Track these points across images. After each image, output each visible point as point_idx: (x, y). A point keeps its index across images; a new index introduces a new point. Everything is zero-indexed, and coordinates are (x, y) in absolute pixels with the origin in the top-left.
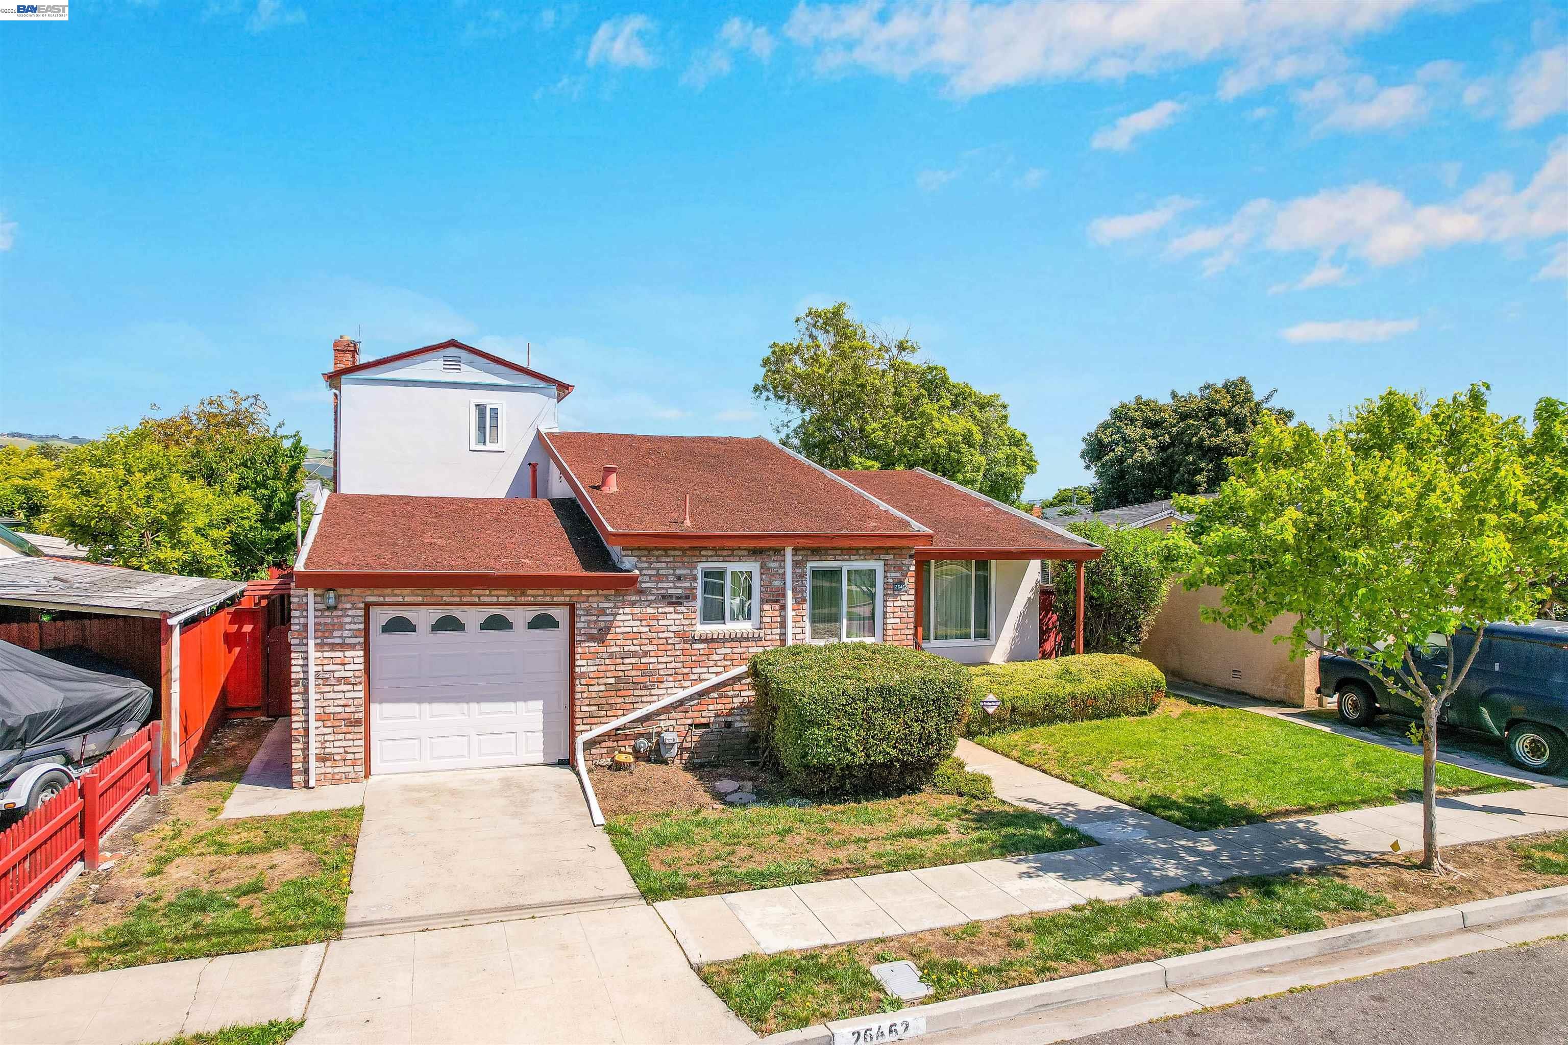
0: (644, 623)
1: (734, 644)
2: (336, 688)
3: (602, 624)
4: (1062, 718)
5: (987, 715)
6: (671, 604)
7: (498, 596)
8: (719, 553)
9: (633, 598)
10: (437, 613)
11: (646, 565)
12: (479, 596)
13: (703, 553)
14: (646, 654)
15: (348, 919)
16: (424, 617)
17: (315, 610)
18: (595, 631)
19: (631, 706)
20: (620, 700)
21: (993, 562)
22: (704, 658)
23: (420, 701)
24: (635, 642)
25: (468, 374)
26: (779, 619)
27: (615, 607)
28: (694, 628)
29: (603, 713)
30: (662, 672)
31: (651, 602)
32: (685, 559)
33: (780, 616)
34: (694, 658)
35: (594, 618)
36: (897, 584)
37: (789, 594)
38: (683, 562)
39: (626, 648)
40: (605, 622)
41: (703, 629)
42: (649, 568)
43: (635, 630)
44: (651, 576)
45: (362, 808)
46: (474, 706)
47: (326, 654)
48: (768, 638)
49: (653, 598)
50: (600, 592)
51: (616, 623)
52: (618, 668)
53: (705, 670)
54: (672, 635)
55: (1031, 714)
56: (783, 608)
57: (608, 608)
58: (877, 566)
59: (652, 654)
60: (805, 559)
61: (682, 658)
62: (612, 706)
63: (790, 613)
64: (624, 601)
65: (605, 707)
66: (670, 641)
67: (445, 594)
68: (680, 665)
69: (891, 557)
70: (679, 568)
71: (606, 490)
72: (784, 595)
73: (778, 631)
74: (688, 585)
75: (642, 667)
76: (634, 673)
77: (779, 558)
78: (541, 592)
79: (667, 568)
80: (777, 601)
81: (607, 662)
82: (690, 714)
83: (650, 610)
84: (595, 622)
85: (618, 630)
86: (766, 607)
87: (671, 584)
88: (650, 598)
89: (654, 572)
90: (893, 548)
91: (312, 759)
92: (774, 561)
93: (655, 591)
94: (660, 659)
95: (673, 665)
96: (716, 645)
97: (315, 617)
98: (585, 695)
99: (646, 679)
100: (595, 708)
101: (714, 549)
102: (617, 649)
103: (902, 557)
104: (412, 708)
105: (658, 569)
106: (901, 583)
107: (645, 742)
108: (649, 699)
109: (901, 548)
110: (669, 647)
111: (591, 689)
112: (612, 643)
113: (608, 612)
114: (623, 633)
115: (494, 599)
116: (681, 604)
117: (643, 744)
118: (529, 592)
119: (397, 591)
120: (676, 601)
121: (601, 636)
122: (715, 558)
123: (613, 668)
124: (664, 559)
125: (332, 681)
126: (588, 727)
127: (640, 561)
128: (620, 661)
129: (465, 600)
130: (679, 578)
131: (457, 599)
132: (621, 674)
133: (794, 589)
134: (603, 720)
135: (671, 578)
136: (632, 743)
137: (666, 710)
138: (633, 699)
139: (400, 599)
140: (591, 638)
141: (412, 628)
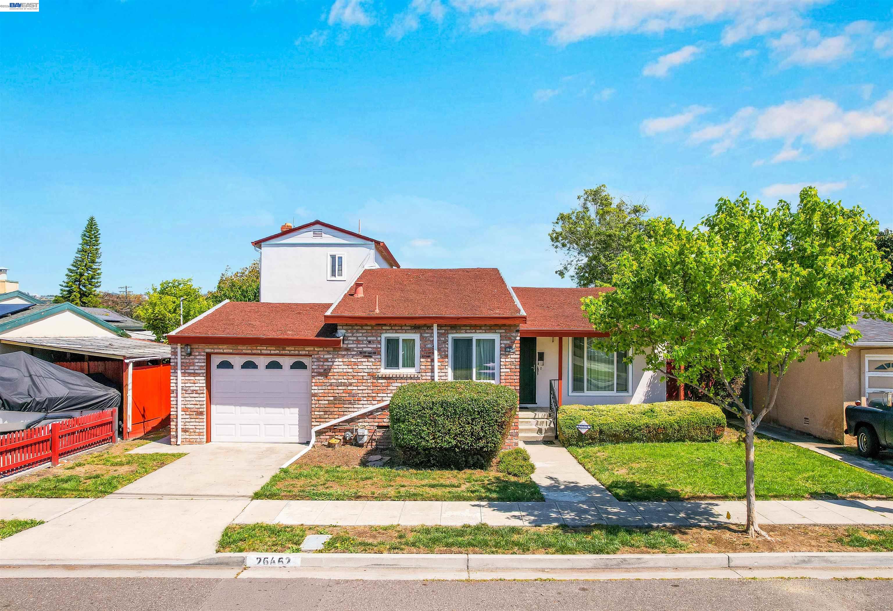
0: (350, 367)
1: (403, 381)
2: (191, 395)
3: (326, 367)
4: (638, 440)
6: (365, 357)
7: (270, 350)
8: (393, 328)
9: (343, 353)
10: (244, 359)
11: (350, 335)
12: (261, 350)
13: (384, 328)
14: (351, 384)
16: (237, 361)
17: (182, 355)
18: (322, 371)
19: (342, 413)
20: (336, 409)
22: (385, 388)
23: (235, 405)
24: (345, 377)
25: (327, 238)
26: (430, 367)
27: (333, 358)
28: (379, 371)
29: (327, 416)
30: (360, 395)
31: (353, 355)
32: (373, 331)
33: (431, 365)
34: (379, 388)
35: (322, 363)
36: (508, 347)
37: (436, 352)
38: (372, 333)
39: (340, 381)
40: (328, 366)
41: (384, 371)
42: (352, 336)
43: (345, 370)
44: (353, 341)
45: (187, 454)
46: (262, 409)
47: (187, 378)
48: (424, 378)
49: (355, 353)
50: (325, 349)
51: (334, 367)
52: (335, 391)
53: (385, 395)
54: (366, 374)
55: (615, 435)
56: (433, 360)
57: (330, 358)
58: (495, 337)
59: (354, 384)
60: (446, 332)
61: (372, 388)
62: (332, 413)
63: (436, 364)
64: (338, 355)
65: (327, 413)
66: (365, 378)
67: (244, 349)
68: (370, 392)
69: (504, 331)
70: (370, 336)
71: (356, 296)
72: (433, 353)
73: (430, 374)
74: (375, 346)
75: (349, 391)
76: (344, 395)
77: (430, 331)
78: (293, 349)
79: (362, 336)
80: (429, 357)
81: (329, 388)
82: (377, 420)
83: (353, 360)
84: (322, 366)
85: (335, 370)
86: (422, 360)
87: (365, 346)
88: (353, 353)
89: (355, 339)
90: (504, 325)
91: (179, 430)
92: (427, 333)
93: (356, 349)
94: (359, 388)
95: (367, 391)
96: (392, 381)
97: (182, 359)
98: (317, 406)
99: (352, 398)
100: (322, 413)
101: (390, 325)
102: (335, 381)
103: (511, 331)
104: (232, 408)
105: (357, 337)
106: (510, 347)
107: (350, 433)
108: (352, 410)
109: (510, 326)
110: (364, 381)
111: (320, 402)
112: (332, 377)
113: (329, 360)
114: (338, 372)
115: (269, 352)
116: (371, 357)
117: (349, 435)
118: (287, 348)
119: (220, 347)
120: (368, 355)
121: (325, 373)
122: (391, 331)
123: (332, 391)
124: (361, 331)
125: (189, 392)
126: (318, 424)
127: (347, 332)
128: (336, 388)
129: (254, 352)
130: (370, 342)
131: (250, 352)
132: (337, 395)
133: (439, 350)
134: (327, 420)
135: (365, 342)
136: (343, 434)
137: (363, 416)
138: (344, 410)
139: (222, 351)
140: (320, 374)
141: (232, 367)
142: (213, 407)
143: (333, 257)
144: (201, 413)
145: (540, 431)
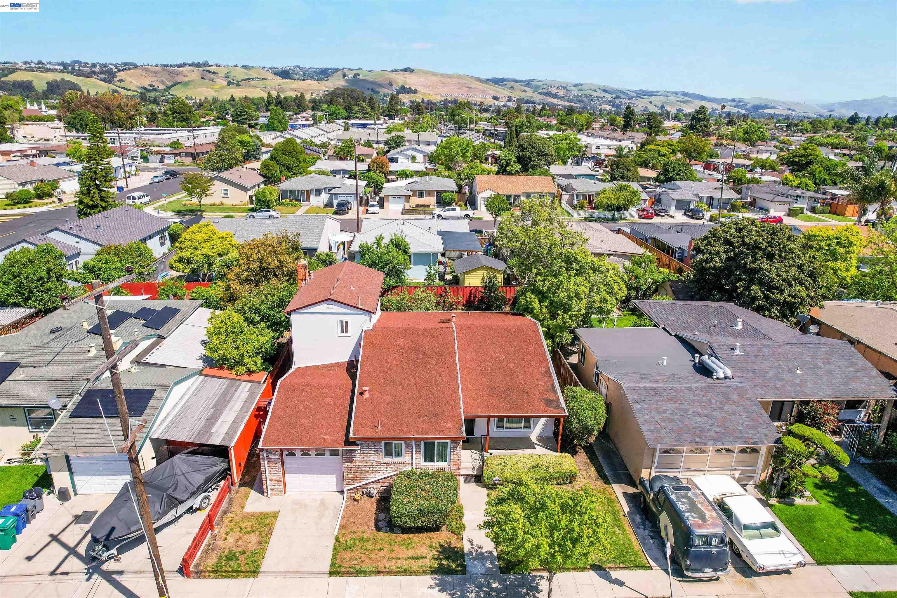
1: (395, 465)
2: (274, 473)
5: (495, 483)
6: (373, 453)
14: (366, 466)
15: (261, 570)
16: (299, 452)
19: (362, 481)
20: (359, 479)
21: (533, 419)
22: (385, 468)
23: (299, 474)
24: (362, 463)
25: (336, 308)
26: (411, 457)
28: (381, 460)
30: (371, 472)
34: (381, 468)
35: (348, 457)
36: (455, 447)
37: (414, 451)
39: (359, 465)
40: (352, 458)
41: (384, 460)
43: (362, 460)
45: (278, 512)
46: (315, 475)
47: (270, 464)
48: (407, 463)
52: (357, 470)
53: (385, 472)
56: (412, 454)
58: (448, 441)
59: (368, 466)
61: (378, 468)
62: (355, 481)
63: (414, 456)
65: (353, 480)
66: (373, 462)
68: (377, 470)
70: (376, 443)
71: (364, 395)
73: (410, 461)
74: (379, 448)
75: (365, 470)
76: (362, 471)
79: (371, 443)
80: (410, 452)
81: (353, 468)
82: (380, 483)
85: (356, 460)
86: (406, 454)
89: (367, 444)
94: (370, 468)
95: (375, 470)
96: (389, 465)
98: (347, 477)
99: (366, 473)
100: (350, 481)
102: (356, 465)
108: (367, 478)
110: (373, 465)
111: (349, 475)
112: (354, 463)
113: (353, 455)
114: (358, 461)
116: (377, 453)
117: (365, 491)
120: (375, 452)
121: (351, 461)
123: (355, 470)
125: (272, 471)
126: (348, 485)
130: (376, 446)
133: (415, 449)
134: (353, 484)
135: (373, 446)
136: (362, 491)
137: (373, 482)
140: (347, 462)
141: (295, 455)
142: (286, 475)
143: (342, 321)
144: (281, 481)
145: (474, 468)
